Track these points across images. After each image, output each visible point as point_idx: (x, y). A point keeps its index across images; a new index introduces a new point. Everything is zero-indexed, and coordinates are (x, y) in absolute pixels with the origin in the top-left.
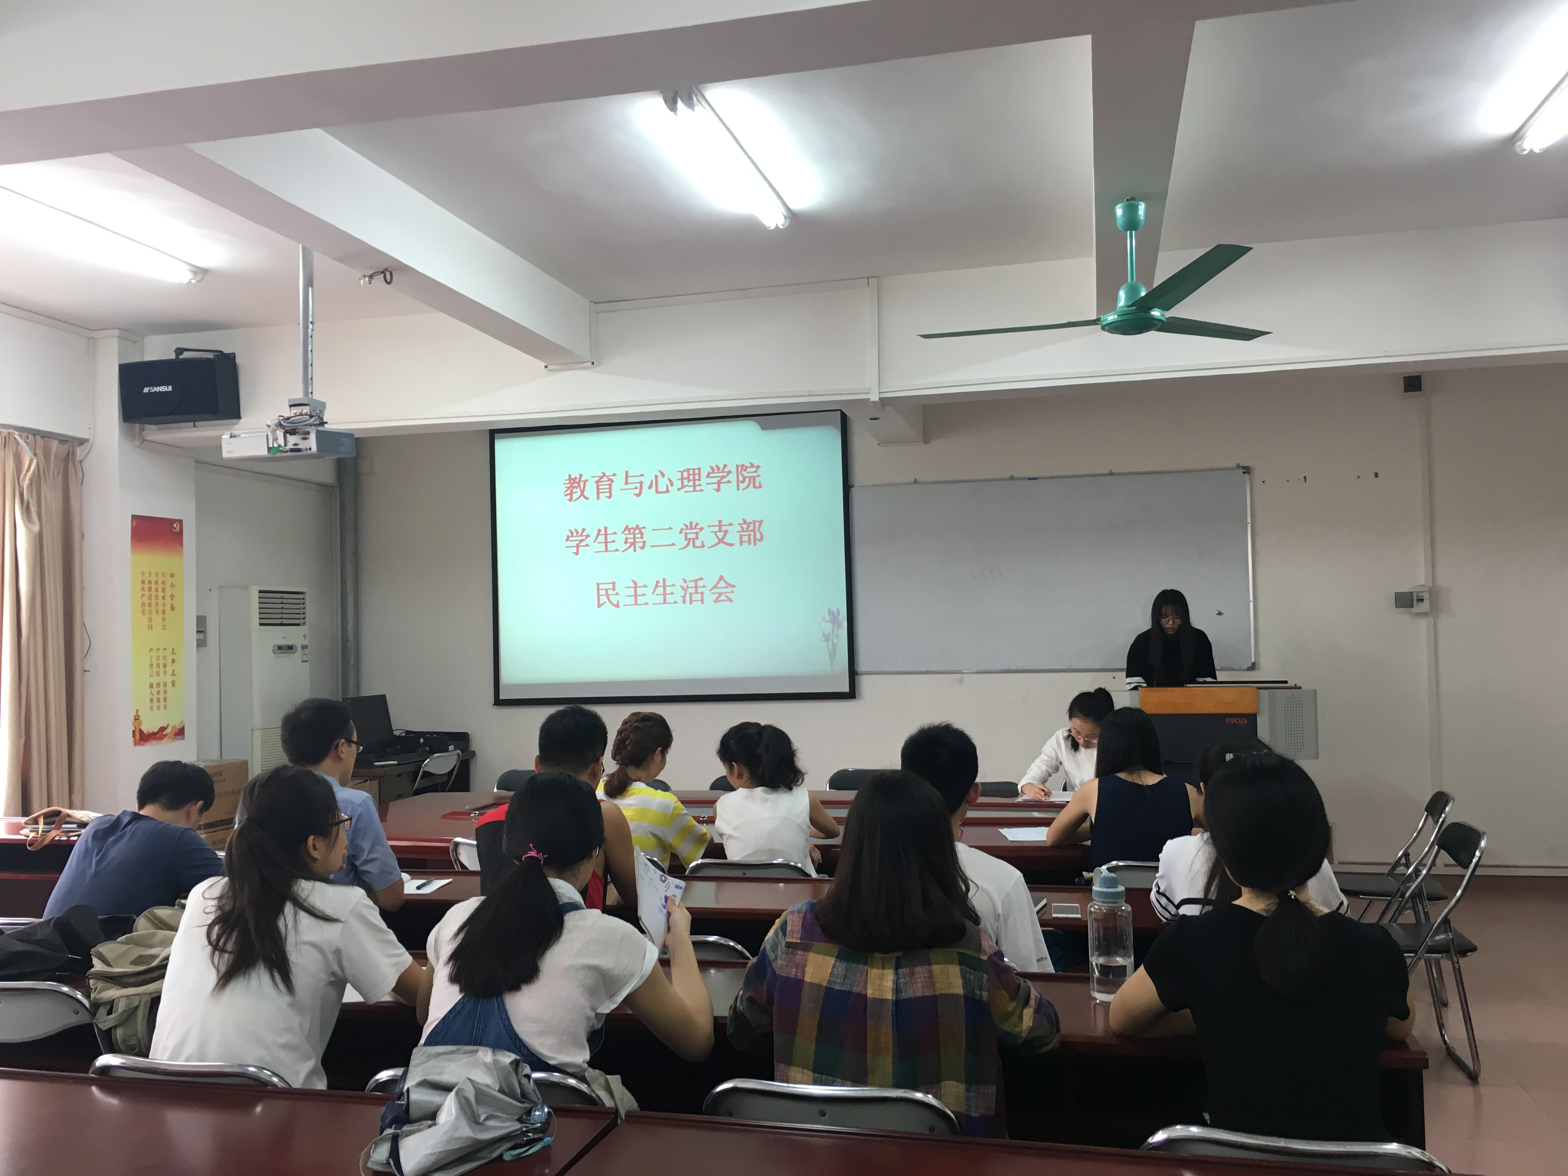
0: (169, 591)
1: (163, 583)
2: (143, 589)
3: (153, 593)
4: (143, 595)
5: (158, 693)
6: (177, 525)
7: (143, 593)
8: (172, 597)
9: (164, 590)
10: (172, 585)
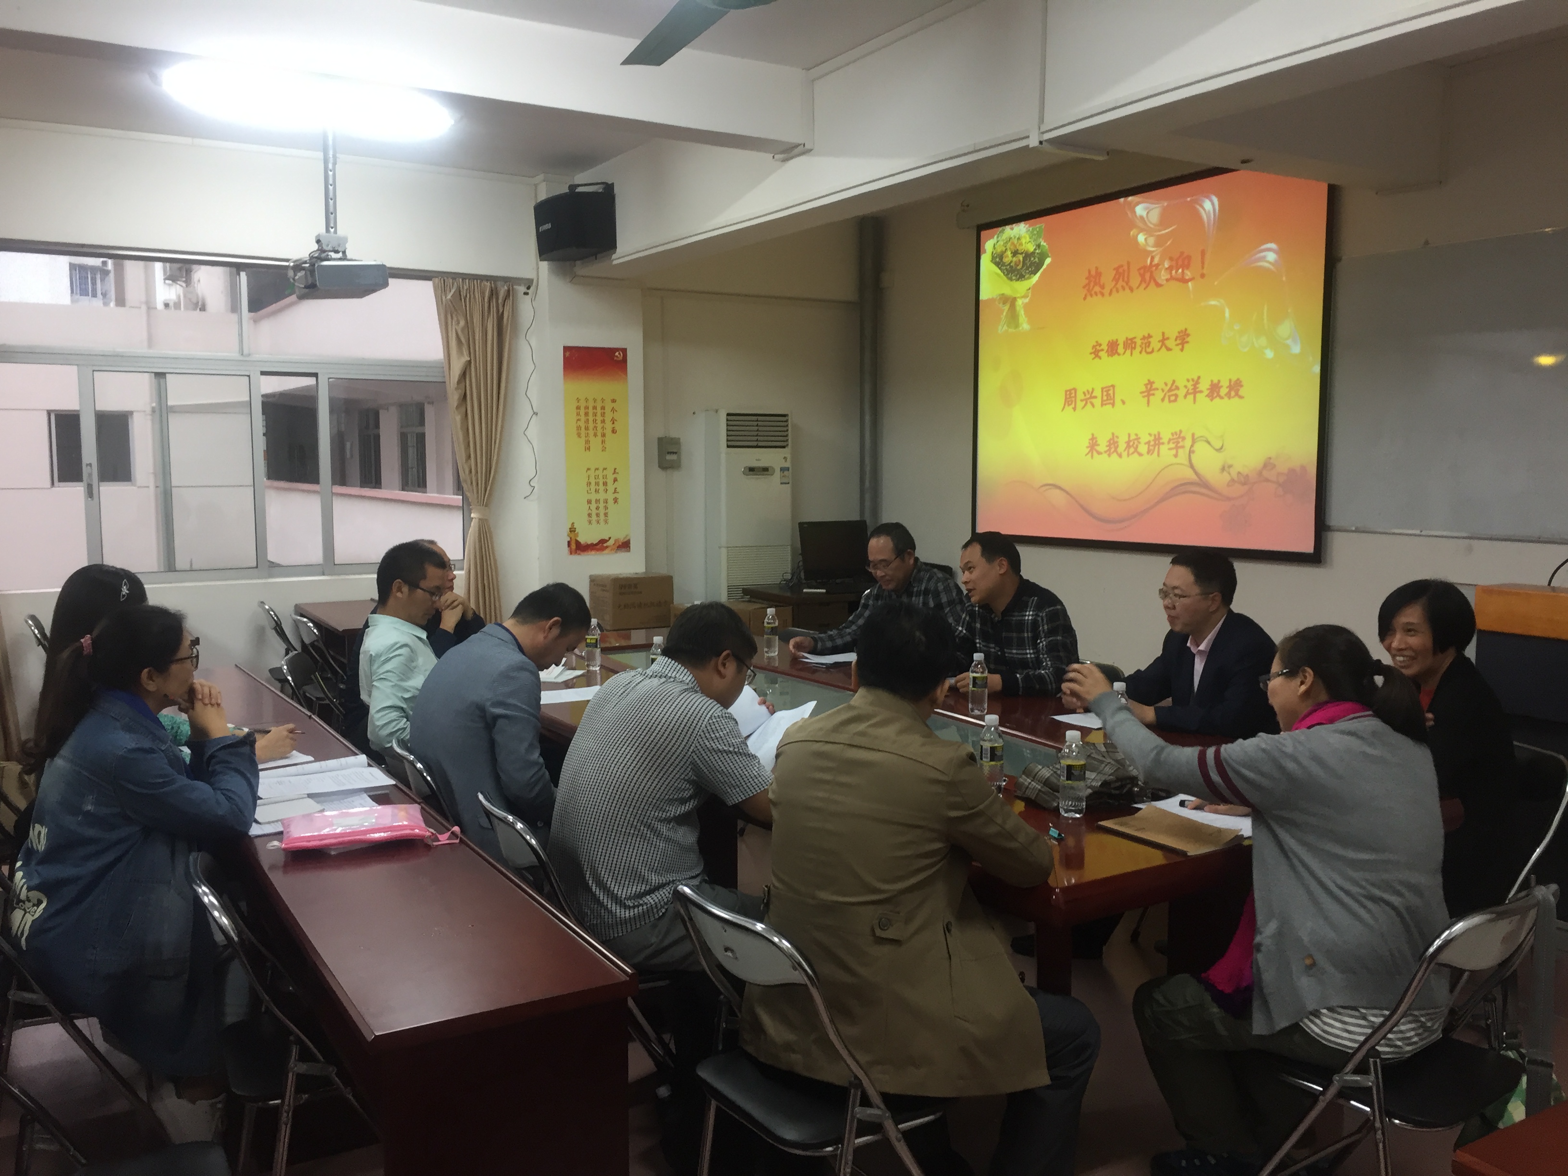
0: (609, 416)
1: (603, 408)
2: (578, 414)
3: (591, 418)
4: (578, 420)
5: (597, 508)
6: (619, 354)
7: (579, 417)
8: (613, 421)
9: (603, 414)
10: (613, 410)
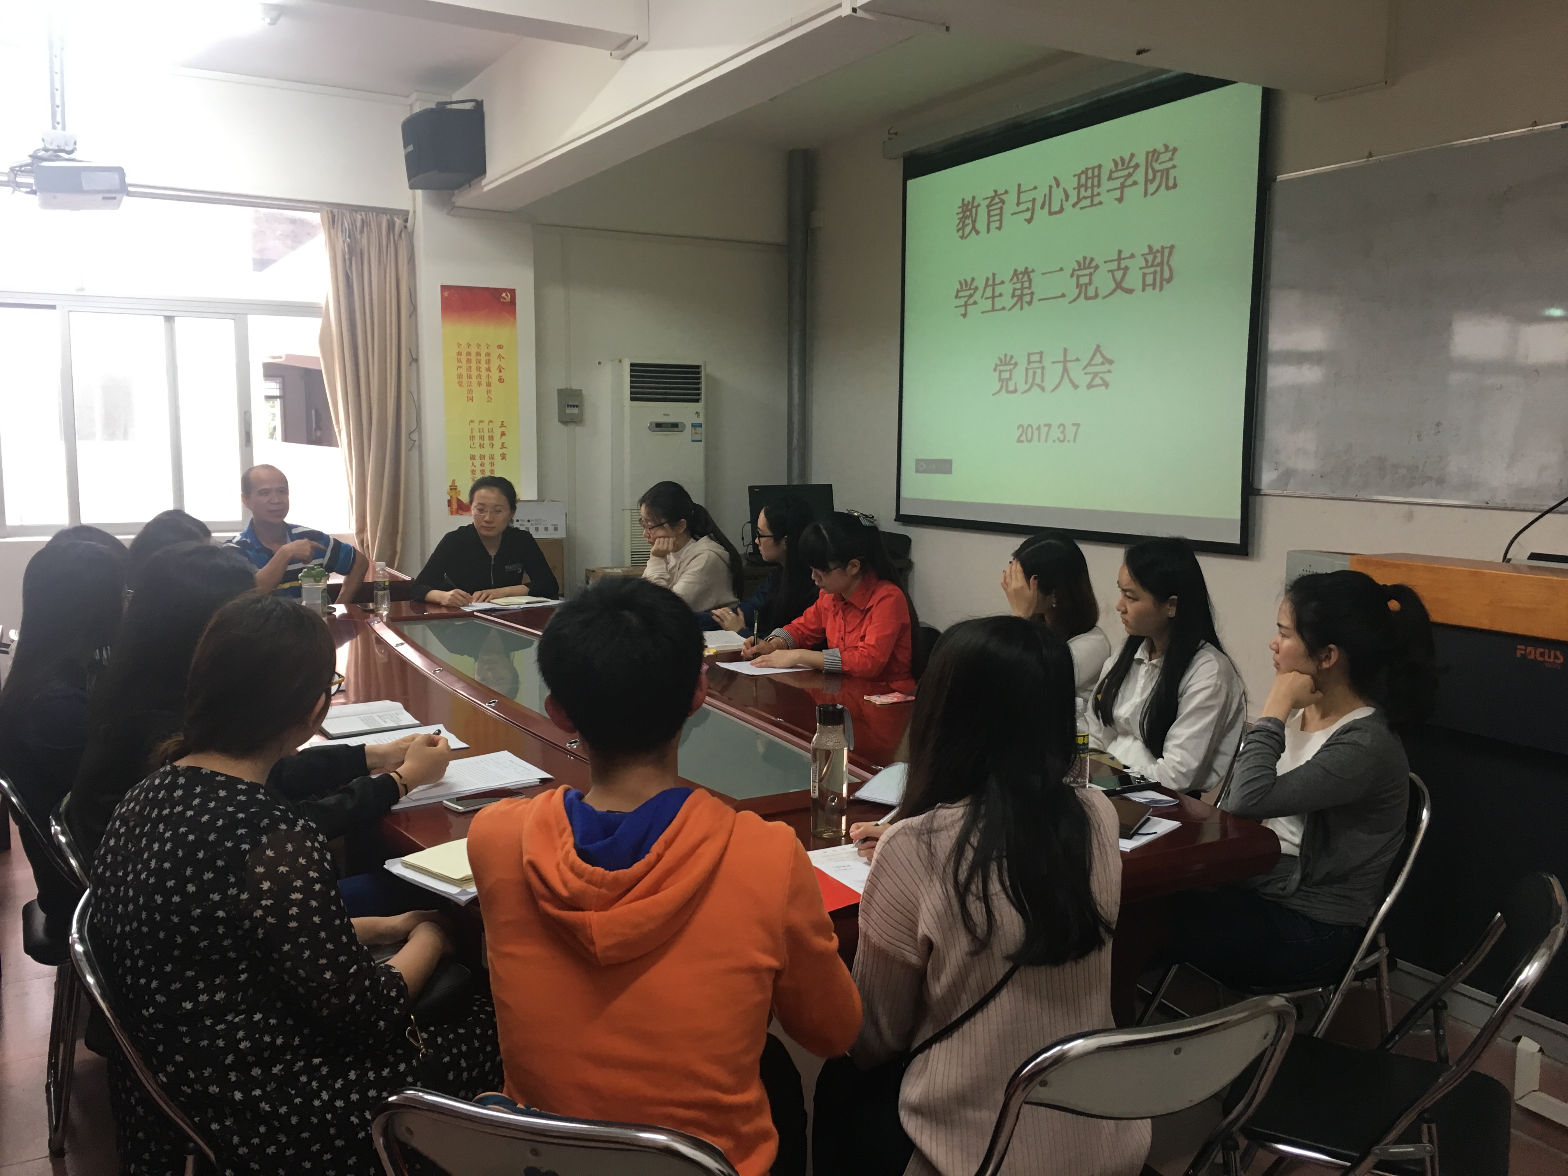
0: (495, 363)
1: (488, 354)
2: (459, 361)
3: (474, 365)
4: (460, 367)
5: (483, 464)
6: (507, 295)
7: (460, 364)
8: (500, 369)
9: (488, 362)
10: (500, 357)
